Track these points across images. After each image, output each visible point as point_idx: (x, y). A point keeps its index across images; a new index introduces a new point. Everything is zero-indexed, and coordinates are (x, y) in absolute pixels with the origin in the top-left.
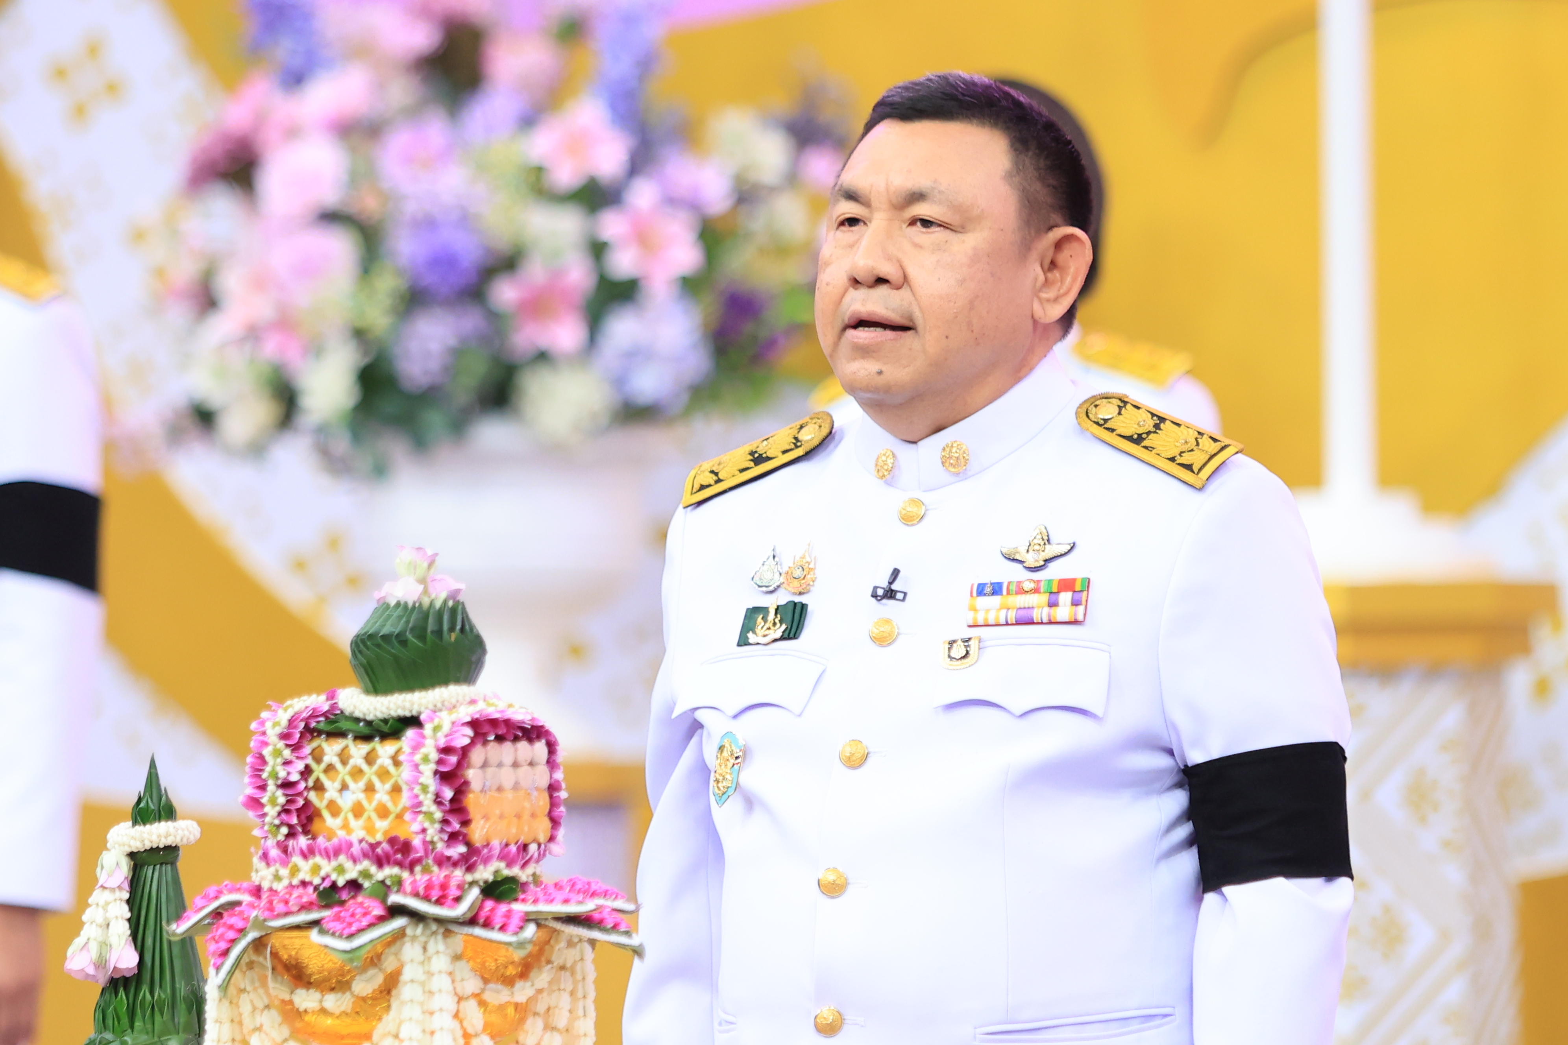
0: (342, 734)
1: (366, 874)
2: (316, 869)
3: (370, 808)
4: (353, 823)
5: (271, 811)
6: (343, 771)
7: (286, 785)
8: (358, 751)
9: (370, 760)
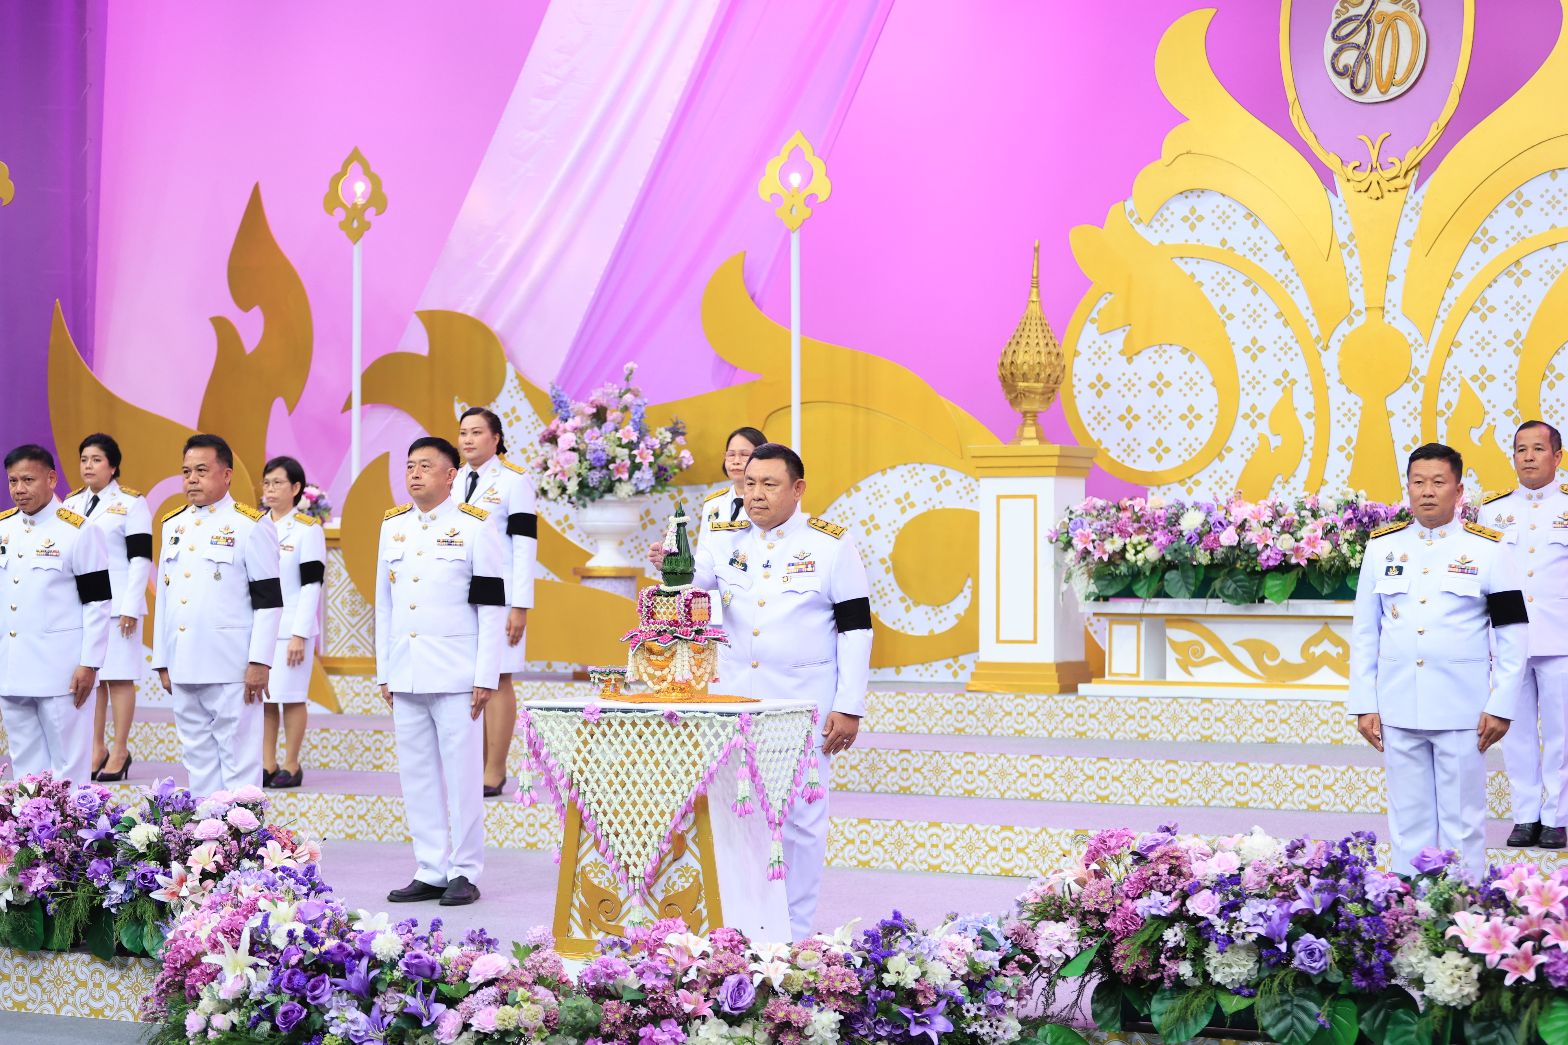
9: (668, 601)
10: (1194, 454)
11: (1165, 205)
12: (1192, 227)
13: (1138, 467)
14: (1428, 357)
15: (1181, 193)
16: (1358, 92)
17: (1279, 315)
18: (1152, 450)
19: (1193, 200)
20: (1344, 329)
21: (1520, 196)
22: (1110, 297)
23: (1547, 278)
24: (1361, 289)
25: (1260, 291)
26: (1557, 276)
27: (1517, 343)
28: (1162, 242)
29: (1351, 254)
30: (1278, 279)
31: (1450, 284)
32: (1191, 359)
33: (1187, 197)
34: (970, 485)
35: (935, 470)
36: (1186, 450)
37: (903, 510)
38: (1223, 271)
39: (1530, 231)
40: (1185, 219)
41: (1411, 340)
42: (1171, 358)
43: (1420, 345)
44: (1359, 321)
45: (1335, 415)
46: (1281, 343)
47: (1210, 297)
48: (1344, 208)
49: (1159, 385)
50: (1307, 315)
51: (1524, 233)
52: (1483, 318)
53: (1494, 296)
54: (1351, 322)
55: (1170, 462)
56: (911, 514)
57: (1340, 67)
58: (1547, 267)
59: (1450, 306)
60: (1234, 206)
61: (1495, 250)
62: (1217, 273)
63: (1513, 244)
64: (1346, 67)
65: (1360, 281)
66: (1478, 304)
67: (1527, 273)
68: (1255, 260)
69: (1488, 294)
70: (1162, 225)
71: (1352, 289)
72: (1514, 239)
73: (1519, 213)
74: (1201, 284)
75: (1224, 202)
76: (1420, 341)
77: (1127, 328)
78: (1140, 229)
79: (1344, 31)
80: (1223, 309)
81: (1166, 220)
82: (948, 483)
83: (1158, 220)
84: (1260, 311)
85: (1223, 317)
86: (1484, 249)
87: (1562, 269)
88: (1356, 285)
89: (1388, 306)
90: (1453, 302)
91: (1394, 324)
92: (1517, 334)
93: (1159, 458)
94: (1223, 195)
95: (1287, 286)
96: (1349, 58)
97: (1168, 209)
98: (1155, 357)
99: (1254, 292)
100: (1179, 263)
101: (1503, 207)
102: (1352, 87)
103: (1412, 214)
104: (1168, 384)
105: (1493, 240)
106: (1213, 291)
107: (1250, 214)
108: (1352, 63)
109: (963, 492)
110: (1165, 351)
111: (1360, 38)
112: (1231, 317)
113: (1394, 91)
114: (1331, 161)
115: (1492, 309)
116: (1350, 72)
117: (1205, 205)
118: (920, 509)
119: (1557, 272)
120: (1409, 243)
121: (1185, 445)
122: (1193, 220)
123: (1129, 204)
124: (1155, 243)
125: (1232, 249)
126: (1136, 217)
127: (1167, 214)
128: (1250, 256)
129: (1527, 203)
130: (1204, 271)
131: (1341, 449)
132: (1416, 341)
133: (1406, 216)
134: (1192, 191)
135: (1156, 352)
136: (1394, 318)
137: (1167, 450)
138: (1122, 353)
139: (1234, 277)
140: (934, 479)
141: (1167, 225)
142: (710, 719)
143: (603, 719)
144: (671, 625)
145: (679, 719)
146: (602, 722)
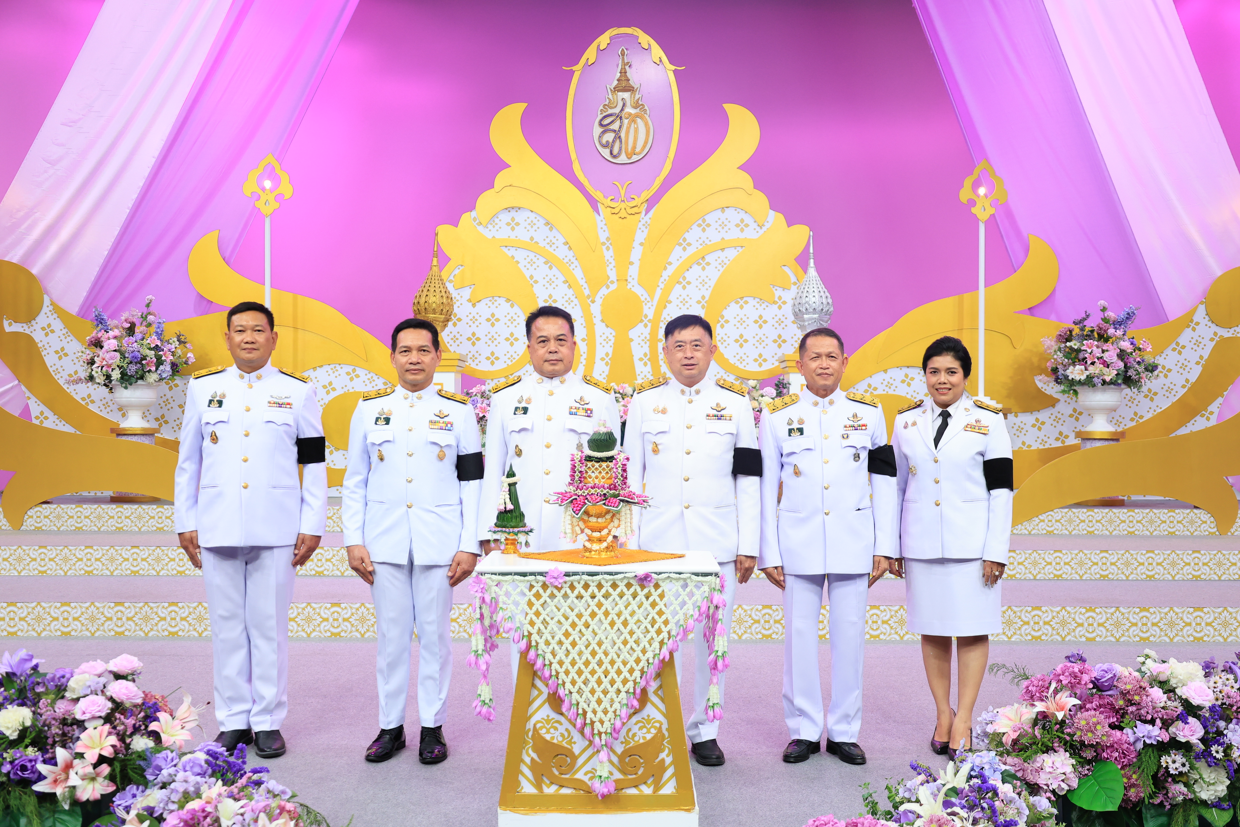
0: (592, 461)
1: (608, 492)
2: (596, 491)
3: (600, 477)
4: (595, 480)
5: (577, 478)
6: (593, 469)
7: (580, 472)
8: (597, 465)
9: (600, 467)
10: (514, 361)
11: (496, 216)
12: (513, 229)
13: (480, 368)
14: (653, 308)
15: (506, 209)
16: (615, 157)
17: (566, 282)
18: (488, 358)
19: (513, 213)
20: (604, 291)
21: (704, 221)
22: (461, 268)
23: (719, 267)
24: (614, 269)
25: (554, 268)
26: (725, 266)
27: (703, 302)
28: (494, 237)
29: (608, 249)
30: (565, 261)
31: (665, 268)
32: (512, 306)
33: (509, 211)
34: (372, 377)
35: (349, 369)
36: (509, 359)
37: (328, 393)
38: (532, 255)
39: (710, 241)
40: (508, 224)
41: (643, 299)
42: (499, 304)
43: (648, 302)
44: (613, 287)
45: (599, 340)
46: (566, 298)
47: (524, 270)
48: (604, 222)
49: (492, 320)
50: (582, 282)
51: (707, 242)
52: (684, 288)
53: (689, 276)
54: (608, 287)
55: (499, 366)
56: (333, 395)
57: (604, 141)
58: (719, 261)
59: (665, 280)
60: (538, 218)
61: (691, 250)
62: (528, 256)
63: (700, 247)
64: (607, 142)
65: (613, 264)
66: (681, 280)
67: (708, 264)
68: (551, 250)
69: (687, 274)
70: (494, 227)
71: (608, 269)
72: (701, 245)
73: (704, 230)
74: (518, 262)
75: (532, 216)
76: (648, 299)
77: (473, 287)
78: (480, 228)
79: (606, 122)
80: (531, 277)
81: (496, 224)
82: (358, 376)
83: (491, 224)
84: (554, 279)
85: (531, 282)
86: (684, 249)
87: (728, 263)
88: (611, 266)
89: (630, 279)
90: (667, 278)
91: (633, 289)
92: (703, 297)
93: (492, 363)
94: (532, 211)
95: (570, 265)
96: (609, 137)
97: (497, 217)
98: (490, 304)
99: (550, 268)
100: (505, 250)
101: (695, 227)
102: (611, 154)
103: (643, 228)
104: (498, 320)
105: (689, 244)
106: (525, 266)
107: (548, 223)
108: (611, 141)
109: (367, 382)
110: (496, 301)
111: (615, 126)
112: (536, 282)
113: (635, 158)
114: (598, 195)
115: (689, 283)
116: (610, 145)
117: (520, 217)
118: (339, 392)
119: (725, 264)
120: (641, 244)
121: (508, 355)
122: (513, 225)
123: (473, 214)
124: (490, 237)
125: (537, 243)
126: (477, 221)
127: (497, 221)
128: (548, 247)
129: (709, 225)
130: (520, 255)
131: (602, 359)
132: (646, 299)
133: (640, 229)
134: (513, 208)
135: (490, 301)
136: (633, 286)
137: (497, 358)
138: (469, 300)
139: (538, 259)
140: (348, 374)
141: (497, 227)
142: (685, 580)
143: (565, 583)
144: (610, 489)
145: (653, 580)
146: (564, 585)
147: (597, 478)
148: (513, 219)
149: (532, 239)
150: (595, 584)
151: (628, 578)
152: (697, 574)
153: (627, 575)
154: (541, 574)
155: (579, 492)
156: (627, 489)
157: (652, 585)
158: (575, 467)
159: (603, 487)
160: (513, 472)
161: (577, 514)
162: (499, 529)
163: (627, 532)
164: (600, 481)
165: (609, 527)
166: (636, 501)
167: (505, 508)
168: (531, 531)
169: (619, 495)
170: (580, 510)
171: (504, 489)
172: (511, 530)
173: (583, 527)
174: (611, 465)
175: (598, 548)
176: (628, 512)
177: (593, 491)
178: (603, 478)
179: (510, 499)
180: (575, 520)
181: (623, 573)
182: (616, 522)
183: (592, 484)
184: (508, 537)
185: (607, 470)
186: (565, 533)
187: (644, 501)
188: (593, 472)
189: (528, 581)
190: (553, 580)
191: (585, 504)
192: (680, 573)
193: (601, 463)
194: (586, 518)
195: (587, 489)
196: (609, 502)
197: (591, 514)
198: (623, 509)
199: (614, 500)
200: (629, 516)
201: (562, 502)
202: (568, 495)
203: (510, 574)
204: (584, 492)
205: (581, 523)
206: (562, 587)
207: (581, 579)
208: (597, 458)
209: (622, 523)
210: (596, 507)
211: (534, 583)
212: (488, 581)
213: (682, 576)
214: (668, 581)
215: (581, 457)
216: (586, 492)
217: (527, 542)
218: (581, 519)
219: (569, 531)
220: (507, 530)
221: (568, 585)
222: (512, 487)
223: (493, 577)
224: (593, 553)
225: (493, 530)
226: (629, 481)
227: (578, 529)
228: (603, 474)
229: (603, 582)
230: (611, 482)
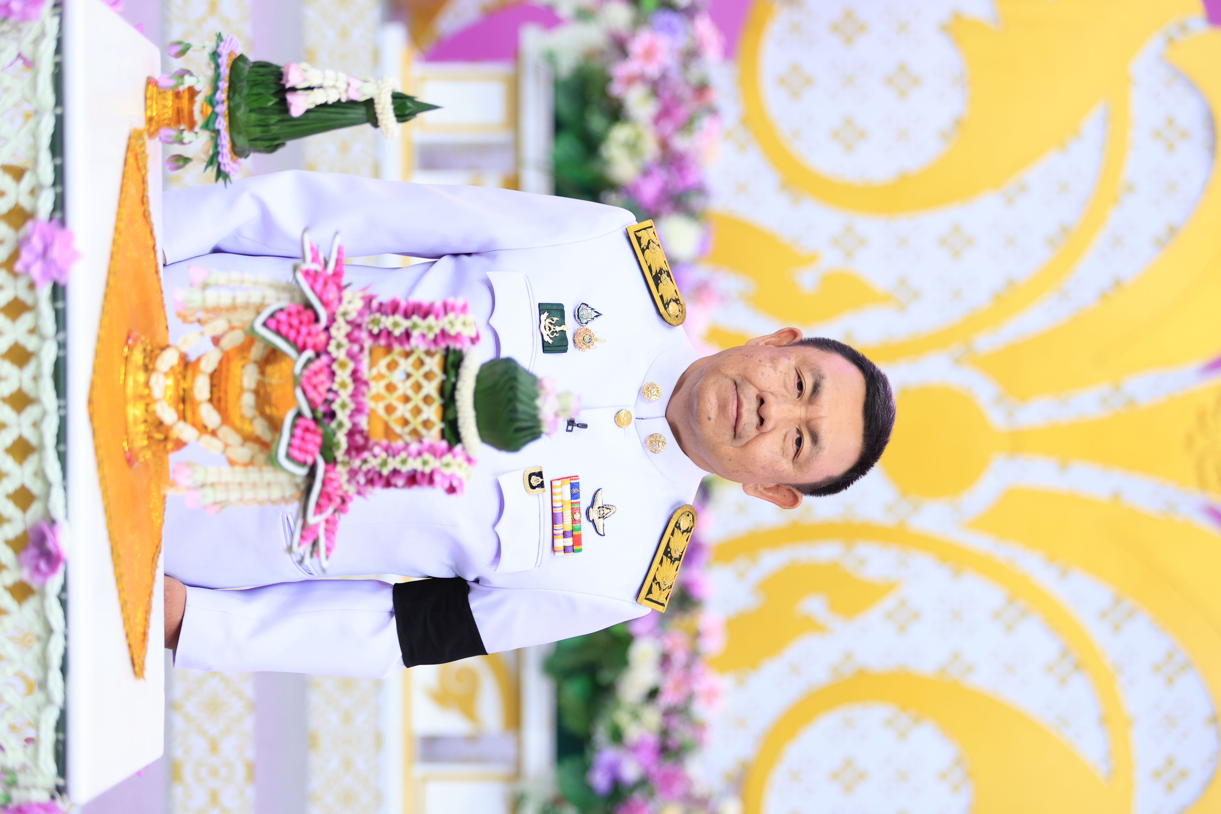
0: (445, 371)
2: (343, 385)
3: (393, 399)
4: (383, 383)
5: (387, 322)
6: (418, 375)
7: (407, 335)
8: (431, 388)
9: (427, 399)
11: (1193, 87)
12: (1157, 134)
15: (1211, 115)
17: (1011, 284)
18: (797, 68)
19: (1200, 135)
20: (986, 391)
21: (1183, 669)
23: (1054, 715)
24: (1048, 418)
25: (1050, 252)
26: (1056, 731)
27: (955, 671)
28: (1133, 81)
31: (1050, 561)
32: (944, 135)
33: (1205, 123)
36: (795, 129)
38: (1084, 187)
40: (1170, 121)
41: (965, 499)
42: (947, 99)
43: (957, 516)
44: (997, 417)
48: (1178, 389)
49: (902, 80)
52: (997, 615)
53: (1031, 630)
54: (997, 402)
55: (775, 100)
58: (1072, 714)
59: (1018, 561)
60: (1188, 206)
61: (1101, 633)
62: (1082, 177)
63: (1109, 660)
65: (1062, 417)
66: (1018, 607)
67: (1063, 682)
68: (1099, 243)
69: (1034, 623)
70: (1162, 81)
71: (1048, 404)
72: (1117, 662)
73: (1156, 669)
74: (1063, 148)
75: (1194, 189)
76: (965, 514)
77: (996, 25)
78: (1158, 43)
80: (1023, 187)
85: (1009, 187)
88: (1055, 411)
89: (1019, 464)
90: (1022, 567)
92: (969, 671)
93: (782, 81)
94: (1206, 189)
95: (1056, 297)
99: (1050, 242)
100: (1098, 111)
101: (1166, 643)
103: (1162, 500)
104: (903, 94)
105: (1117, 629)
106: (1052, 169)
110: (958, 89)
112: (1009, 200)
115: (1010, 629)
117: (1189, 155)
119: (1064, 731)
120: (1117, 494)
122: (1168, 135)
124: (1132, 69)
127: (1178, 89)
129: (1170, 682)
130: (1084, 155)
133: (1160, 490)
135: (959, 75)
137: (796, 95)
138: (956, 15)
139: (1075, 207)
141: (1161, 90)
142: (43, 685)
143: (32, 286)
144: (351, 434)
145: (39, 579)
146: (22, 283)
147: (391, 388)
148: (1184, 135)
149: (1130, 188)
150: (28, 386)
151: (47, 496)
152: (61, 725)
153: (57, 493)
154: (60, 204)
155: (340, 331)
156: (351, 489)
157: (25, 574)
158: (425, 316)
159: (358, 410)
160: (413, 114)
161: (265, 324)
162: (225, 71)
163: (208, 491)
164: (378, 398)
165: (226, 432)
166: (312, 519)
167: (293, 89)
168: (221, 174)
169: (331, 461)
170: (278, 332)
171: (355, 84)
172: (222, 109)
173: (228, 343)
174: (433, 436)
175: (157, 393)
176: (276, 494)
177: (343, 375)
178: (390, 409)
179: (325, 105)
180: (247, 316)
181: (65, 476)
182: (243, 452)
183: (366, 373)
184: (200, 99)
185: (416, 423)
186: (205, 286)
187: (315, 543)
188: (408, 376)
189: (36, 161)
190: (37, 243)
191: (301, 350)
192: (64, 669)
193: (438, 402)
194: (256, 352)
195: (351, 356)
196: (307, 430)
197: (269, 369)
198: (283, 477)
199: (311, 447)
200: (262, 494)
201: (307, 274)
202: (331, 294)
203: (60, 99)
204: (339, 346)
205: (235, 338)
206: (16, 275)
207: (43, 338)
208: (454, 387)
209: (239, 474)
210: (289, 387)
211: (27, 181)
212: (32, 29)
213: (55, 675)
214: (38, 629)
215: (457, 337)
216: (341, 355)
217: (187, 160)
218: (251, 338)
219: (212, 298)
220: (222, 96)
221: (25, 296)
222: (361, 112)
223: (49, 45)
224: (141, 377)
225: (224, 51)
226: (378, 492)
227: (219, 326)
228: (403, 410)
229: (32, 412)
230: (377, 436)
